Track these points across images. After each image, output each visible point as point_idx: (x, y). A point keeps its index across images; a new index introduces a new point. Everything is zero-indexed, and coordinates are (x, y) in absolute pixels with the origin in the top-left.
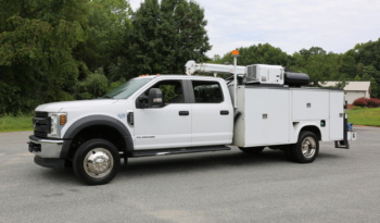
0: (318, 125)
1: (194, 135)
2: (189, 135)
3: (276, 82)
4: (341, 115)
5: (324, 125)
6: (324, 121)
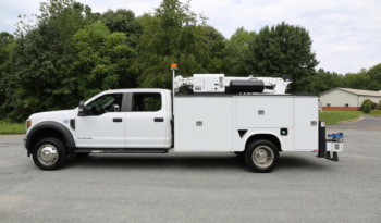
0: (277, 134)
1: (127, 138)
2: (123, 138)
3: (214, 91)
4: (313, 123)
5: (286, 134)
6: (286, 130)
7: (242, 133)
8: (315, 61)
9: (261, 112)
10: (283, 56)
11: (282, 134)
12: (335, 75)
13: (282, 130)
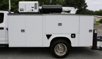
0: (69, 37)
3: (31, 11)
4: (90, 31)
5: (74, 37)
6: (74, 35)
7: (48, 36)
8: (86, 6)
9: (60, 24)
10: (76, 3)
11: (72, 37)
12: (92, 11)
13: (72, 34)
